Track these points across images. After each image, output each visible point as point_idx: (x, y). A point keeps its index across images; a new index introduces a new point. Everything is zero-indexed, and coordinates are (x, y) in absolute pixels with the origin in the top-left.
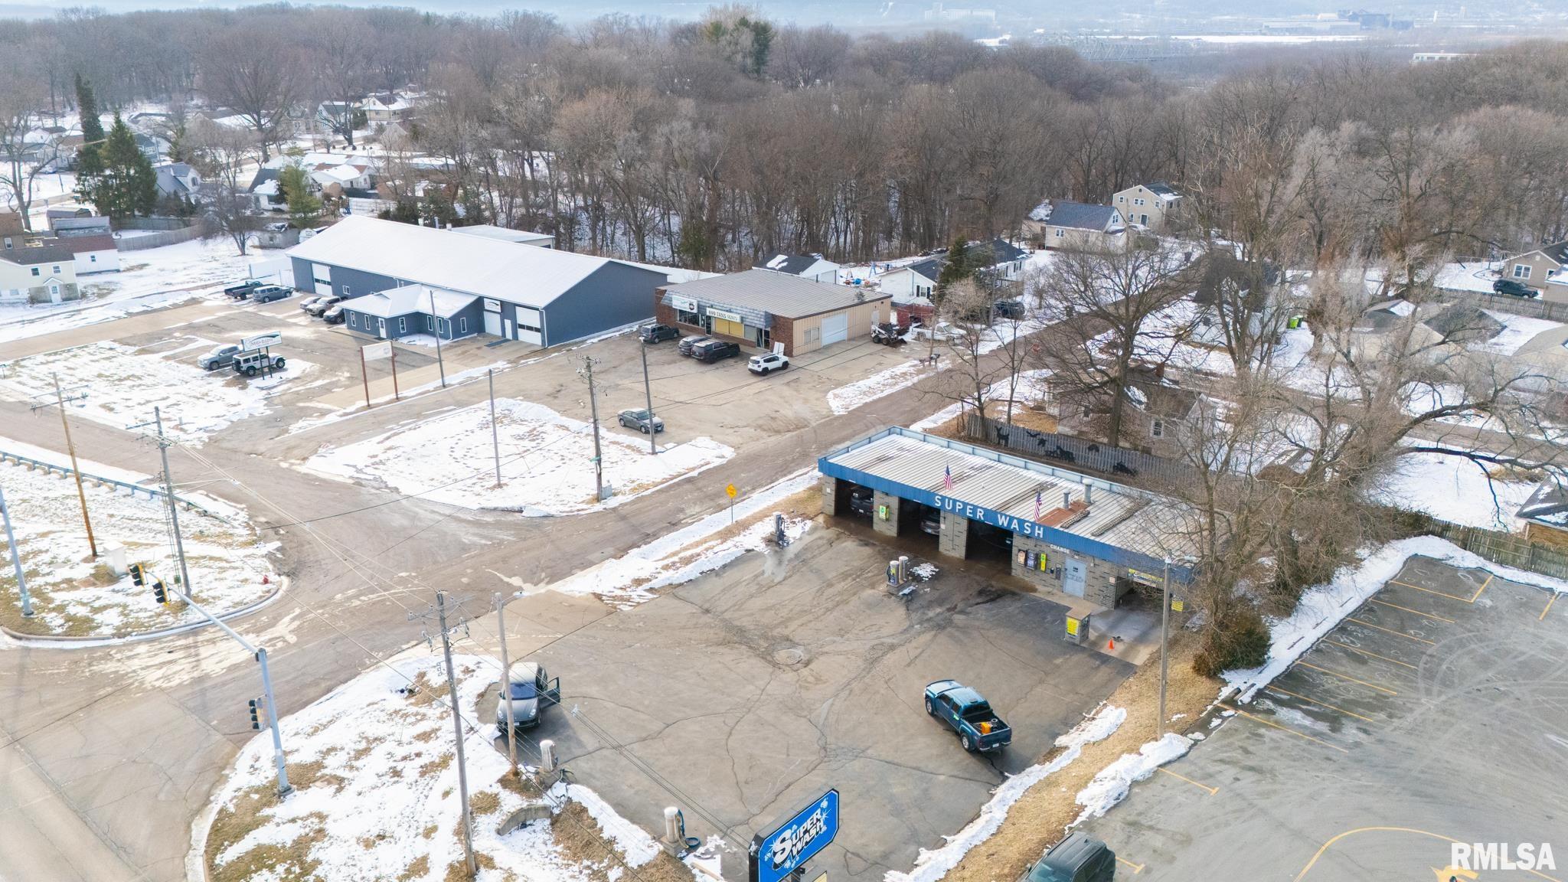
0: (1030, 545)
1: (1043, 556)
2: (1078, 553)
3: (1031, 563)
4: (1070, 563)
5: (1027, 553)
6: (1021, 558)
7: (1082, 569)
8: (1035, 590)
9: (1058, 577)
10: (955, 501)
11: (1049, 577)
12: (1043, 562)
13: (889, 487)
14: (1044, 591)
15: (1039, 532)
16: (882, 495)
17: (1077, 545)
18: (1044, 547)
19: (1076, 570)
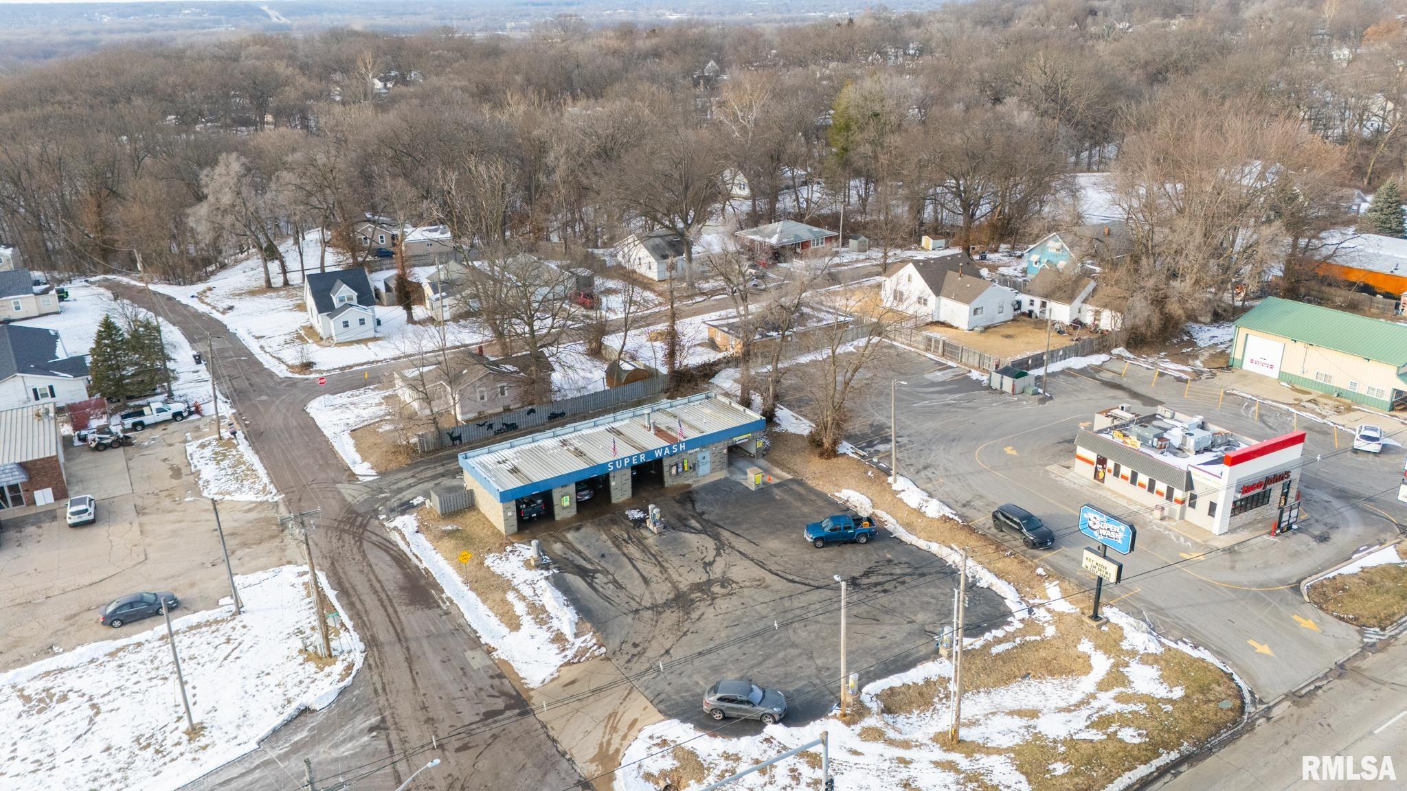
0: (675, 459)
1: (686, 461)
2: (704, 447)
3: (680, 470)
4: (700, 456)
5: (677, 465)
6: (674, 471)
7: (707, 454)
8: (688, 485)
9: (694, 470)
11: (690, 474)
12: (686, 464)
13: (564, 480)
14: (693, 482)
17: (703, 442)
18: (684, 455)
19: (704, 458)
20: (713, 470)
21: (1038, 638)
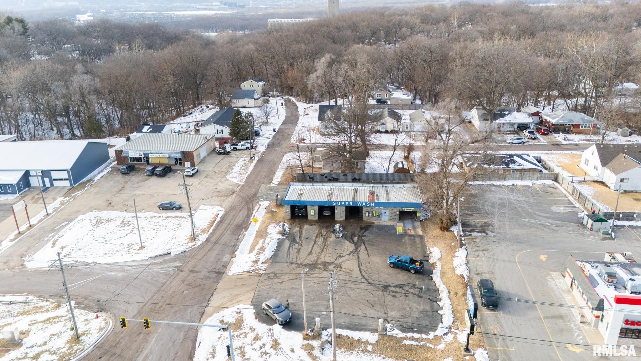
0: (369, 209)
1: (374, 212)
2: (385, 207)
3: (370, 215)
4: (383, 211)
5: (369, 212)
6: (367, 214)
7: (387, 212)
8: (374, 223)
9: (379, 217)
10: (341, 202)
11: (376, 218)
12: (374, 213)
13: (313, 203)
14: (376, 222)
15: (373, 204)
16: (311, 207)
17: (386, 205)
18: (374, 209)
19: (385, 213)
20: (390, 220)
21: (433, 347)
